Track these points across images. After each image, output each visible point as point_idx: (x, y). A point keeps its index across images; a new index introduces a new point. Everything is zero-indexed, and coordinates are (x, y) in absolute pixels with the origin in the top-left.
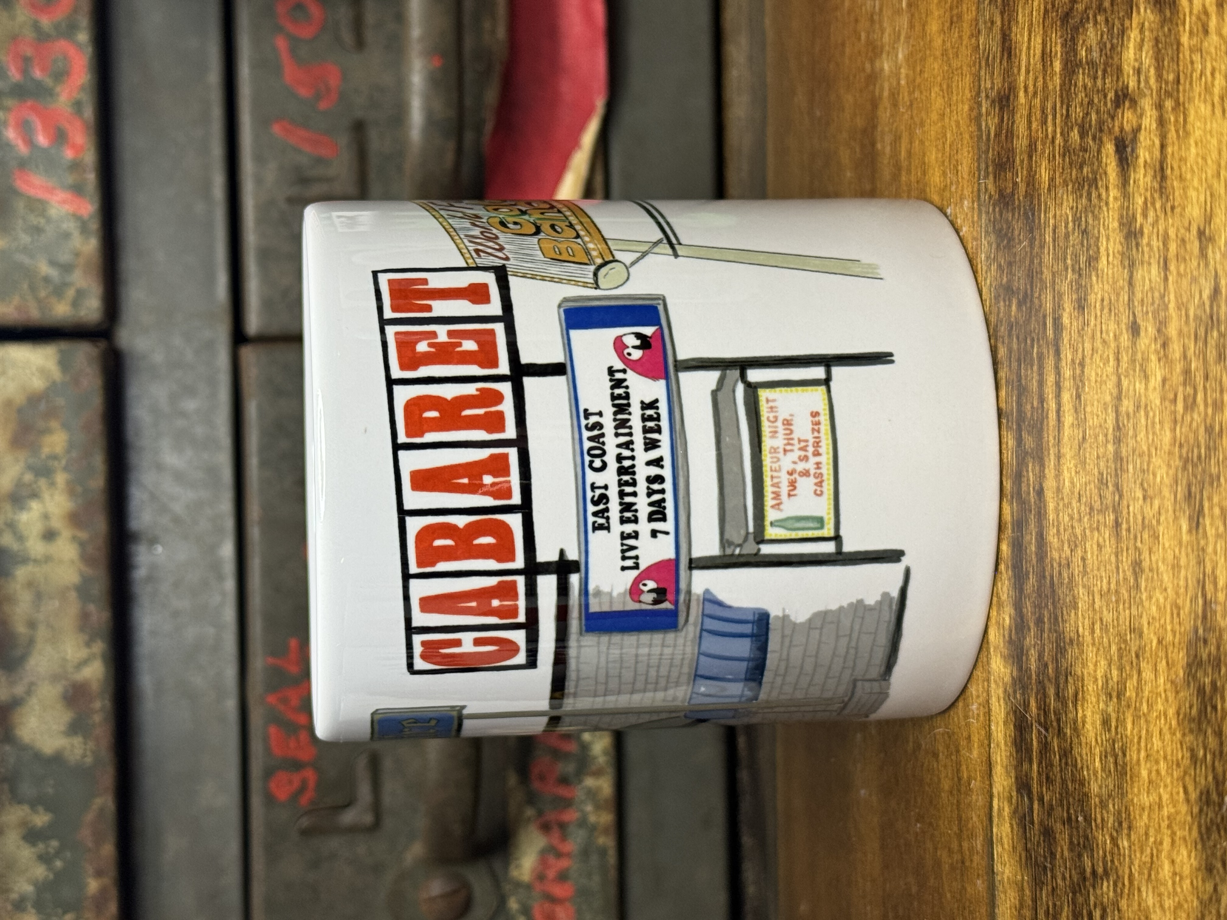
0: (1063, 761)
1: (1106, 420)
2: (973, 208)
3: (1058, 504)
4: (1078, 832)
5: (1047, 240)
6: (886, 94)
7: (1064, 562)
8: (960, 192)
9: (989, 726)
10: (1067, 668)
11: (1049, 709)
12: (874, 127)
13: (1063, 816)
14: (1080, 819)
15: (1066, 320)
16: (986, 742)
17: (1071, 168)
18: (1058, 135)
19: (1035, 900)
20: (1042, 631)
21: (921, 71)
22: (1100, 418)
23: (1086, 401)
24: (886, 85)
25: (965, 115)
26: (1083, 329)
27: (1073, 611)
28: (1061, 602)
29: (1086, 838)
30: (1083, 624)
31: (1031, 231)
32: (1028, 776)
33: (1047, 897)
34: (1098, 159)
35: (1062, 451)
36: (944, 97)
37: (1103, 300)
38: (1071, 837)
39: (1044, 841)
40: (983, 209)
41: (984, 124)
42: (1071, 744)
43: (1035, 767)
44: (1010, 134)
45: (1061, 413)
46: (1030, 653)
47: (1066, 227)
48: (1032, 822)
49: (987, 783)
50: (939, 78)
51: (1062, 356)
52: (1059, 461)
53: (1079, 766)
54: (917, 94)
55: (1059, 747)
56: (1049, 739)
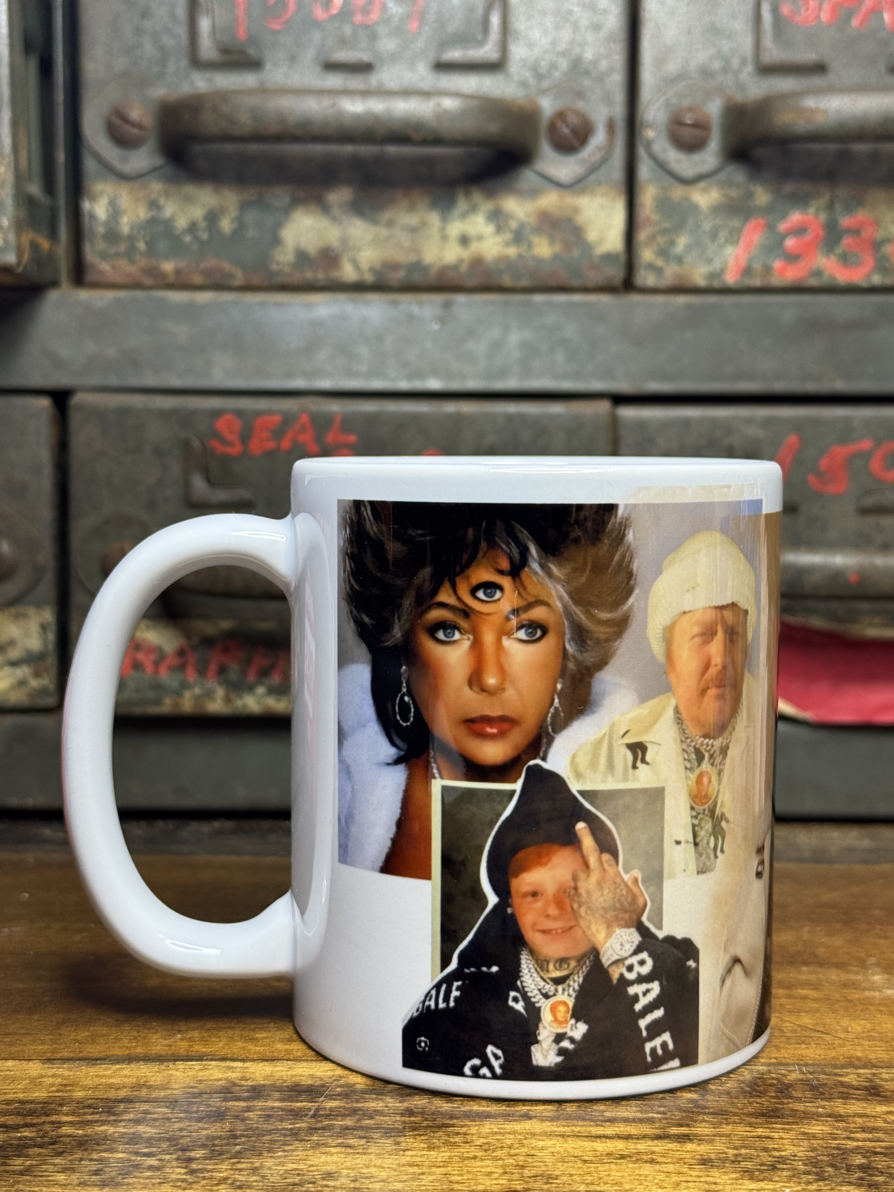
0: (288, 1133)
1: (607, 1183)
2: (770, 1058)
3: (520, 1134)
4: (226, 1145)
5: (757, 1130)
6: (853, 977)
7: (469, 1138)
8: (782, 1045)
9: (307, 1060)
10: (372, 1138)
11: (332, 1120)
12: (821, 964)
13: (238, 1130)
14: (238, 1148)
15: (689, 1146)
16: (292, 1057)
17: (828, 1155)
18: (856, 1144)
19: (156, 1100)
20: (402, 1115)
21: (880, 1011)
22: (607, 1178)
23: (620, 1164)
24: (859, 977)
25: (852, 1052)
26: (685, 1163)
27: (425, 1146)
28: (432, 1134)
29: (221, 1154)
30: (416, 1156)
31: (763, 1115)
32: (267, 1097)
33: (161, 1112)
34: (844, 1182)
35: (569, 1139)
36: (863, 1032)
37: (715, 1183)
38: (220, 1138)
39: (211, 1111)
40: (772, 1068)
41: (849, 1070)
42: (304, 1140)
43: (277, 1104)
44: (845, 1097)
45: (604, 1140)
46: (380, 1102)
47: (774, 1149)
48: (226, 1100)
49: (255, 1057)
50: (879, 1028)
51: (656, 1141)
52: (560, 1136)
53: (286, 1148)
54: (860, 1007)
55: (299, 1129)
56: (306, 1119)
